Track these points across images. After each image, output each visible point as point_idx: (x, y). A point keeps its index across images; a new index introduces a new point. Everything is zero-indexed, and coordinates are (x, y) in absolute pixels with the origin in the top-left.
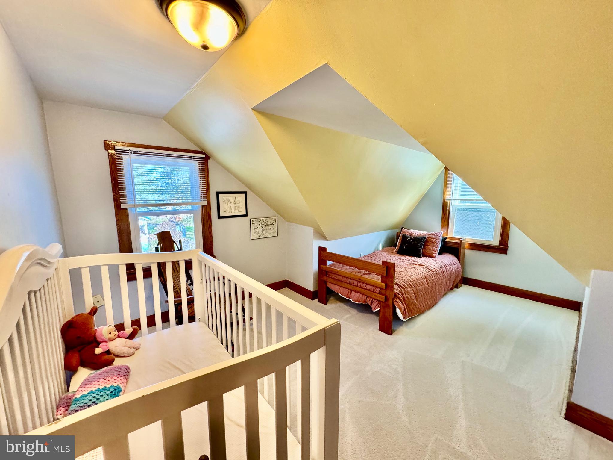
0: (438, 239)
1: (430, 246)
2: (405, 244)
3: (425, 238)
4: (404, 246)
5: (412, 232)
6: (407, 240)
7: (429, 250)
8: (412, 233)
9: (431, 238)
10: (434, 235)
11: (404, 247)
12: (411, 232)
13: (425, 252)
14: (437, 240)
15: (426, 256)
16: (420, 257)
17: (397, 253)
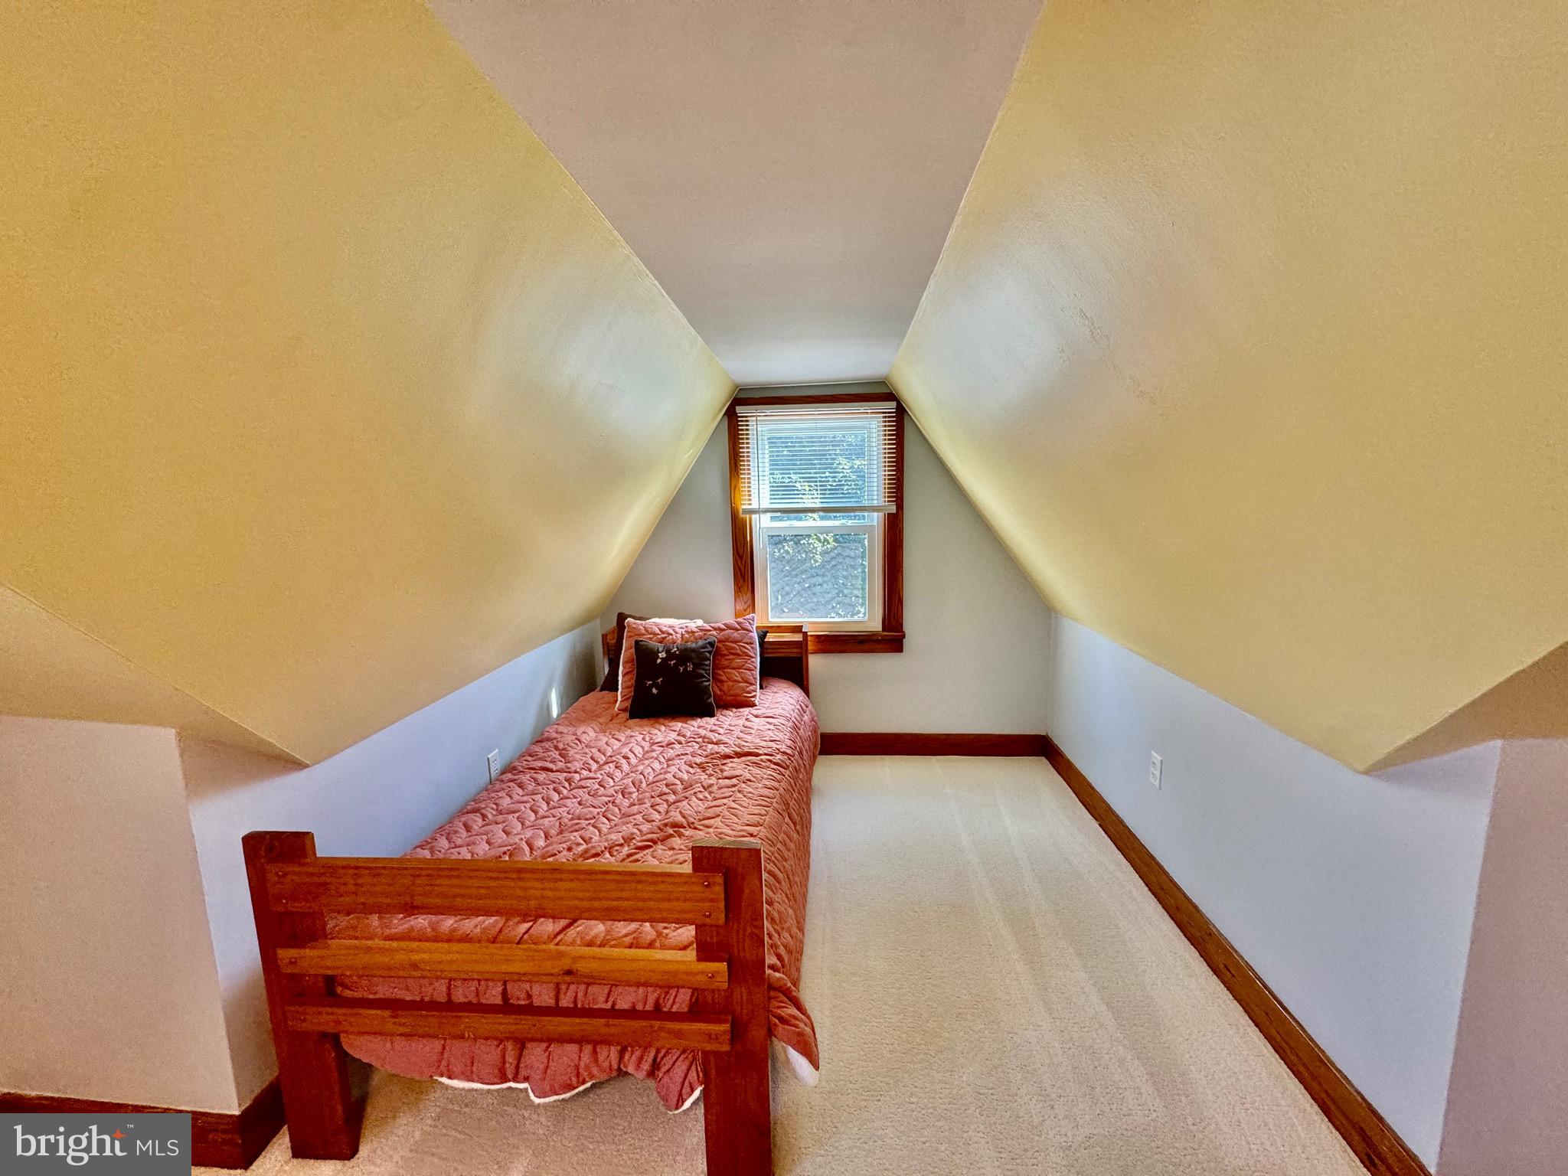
0: (749, 641)
1: (734, 669)
2: (654, 679)
3: (711, 644)
4: (651, 686)
5: (664, 629)
6: (659, 661)
7: (731, 684)
8: (663, 632)
9: (727, 640)
10: (737, 630)
11: (654, 691)
12: (660, 630)
13: (720, 690)
14: (747, 643)
15: (727, 706)
16: (711, 714)
17: (632, 717)
